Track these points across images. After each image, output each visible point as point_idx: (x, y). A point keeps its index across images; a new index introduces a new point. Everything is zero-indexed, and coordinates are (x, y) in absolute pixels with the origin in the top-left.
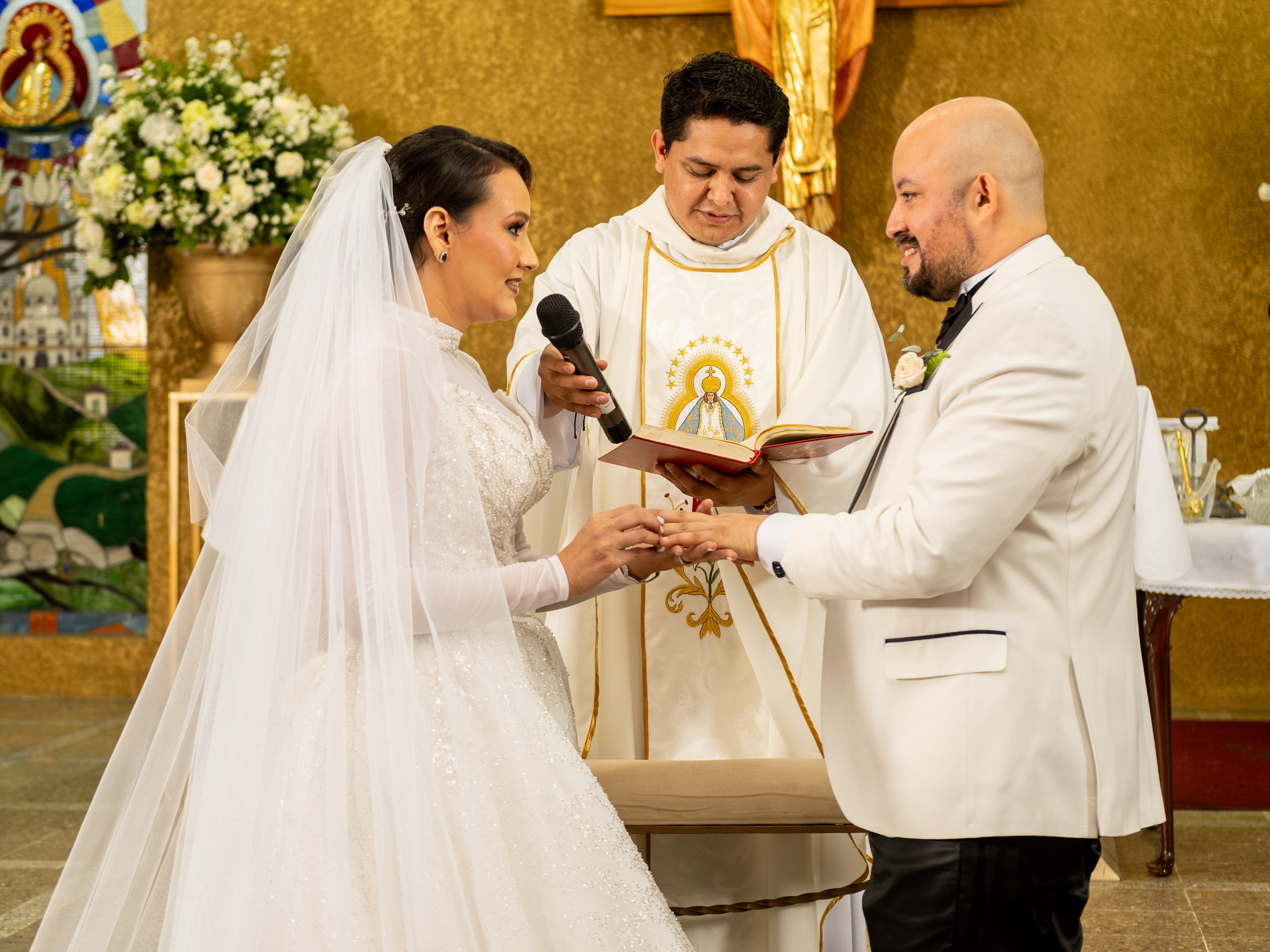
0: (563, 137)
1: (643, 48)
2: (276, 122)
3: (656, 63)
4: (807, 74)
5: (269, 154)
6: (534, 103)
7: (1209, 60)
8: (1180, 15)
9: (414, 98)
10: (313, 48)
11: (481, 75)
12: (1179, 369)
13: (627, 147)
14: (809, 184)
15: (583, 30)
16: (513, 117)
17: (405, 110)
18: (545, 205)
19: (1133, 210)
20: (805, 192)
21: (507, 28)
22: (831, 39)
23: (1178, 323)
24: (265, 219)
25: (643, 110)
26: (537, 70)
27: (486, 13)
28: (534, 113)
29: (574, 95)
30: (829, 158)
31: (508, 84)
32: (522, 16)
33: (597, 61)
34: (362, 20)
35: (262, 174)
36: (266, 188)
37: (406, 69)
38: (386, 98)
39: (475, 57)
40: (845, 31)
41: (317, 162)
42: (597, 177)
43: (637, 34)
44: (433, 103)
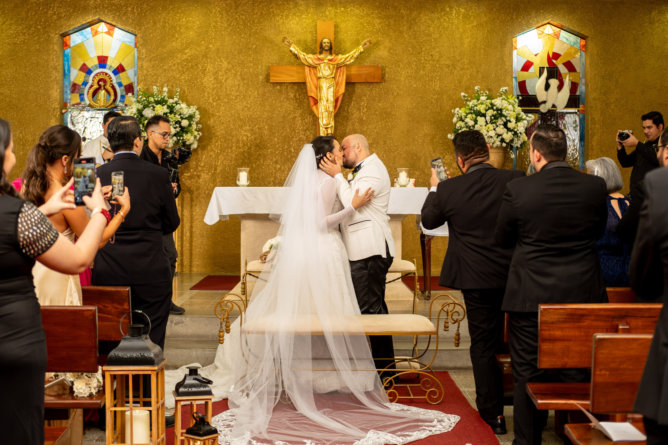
0: (257, 116)
1: (280, 91)
2: (181, 111)
3: (283, 96)
4: (327, 101)
5: (180, 120)
6: (249, 106)
7: (435, 99)
8: (427, 87)
9: (215, 104)
10: (186, 89)
11: (234, 98)
12: (425, 183)
13: (275, 119)
14: (327, 131)
15: (263, 86)
16: (243, 110)
17: (212, 107)
18: (251, 134)
19: (414, 139)
20: (326, 133)
21: (241, 85)
22: (334, 91)
23: (425, 170)
24: (179, 138)
25: (279, 109)
26: (250, 97)
27: (236, 80)
28: (249, 109)
29: (260, 104)
30: (333, 124)
31: (242, 100)
32: (246, 82)
33: (267, 95)
34: (200, 81)
35: (178, 125)
36: (178, 129)
37: (213, 95)
38: (207, 103)
39: (232, 93)
40: (337, 89)
41: (192, 122)
42: (266, 127)
43: (278, 87)
44: (220, 106)
